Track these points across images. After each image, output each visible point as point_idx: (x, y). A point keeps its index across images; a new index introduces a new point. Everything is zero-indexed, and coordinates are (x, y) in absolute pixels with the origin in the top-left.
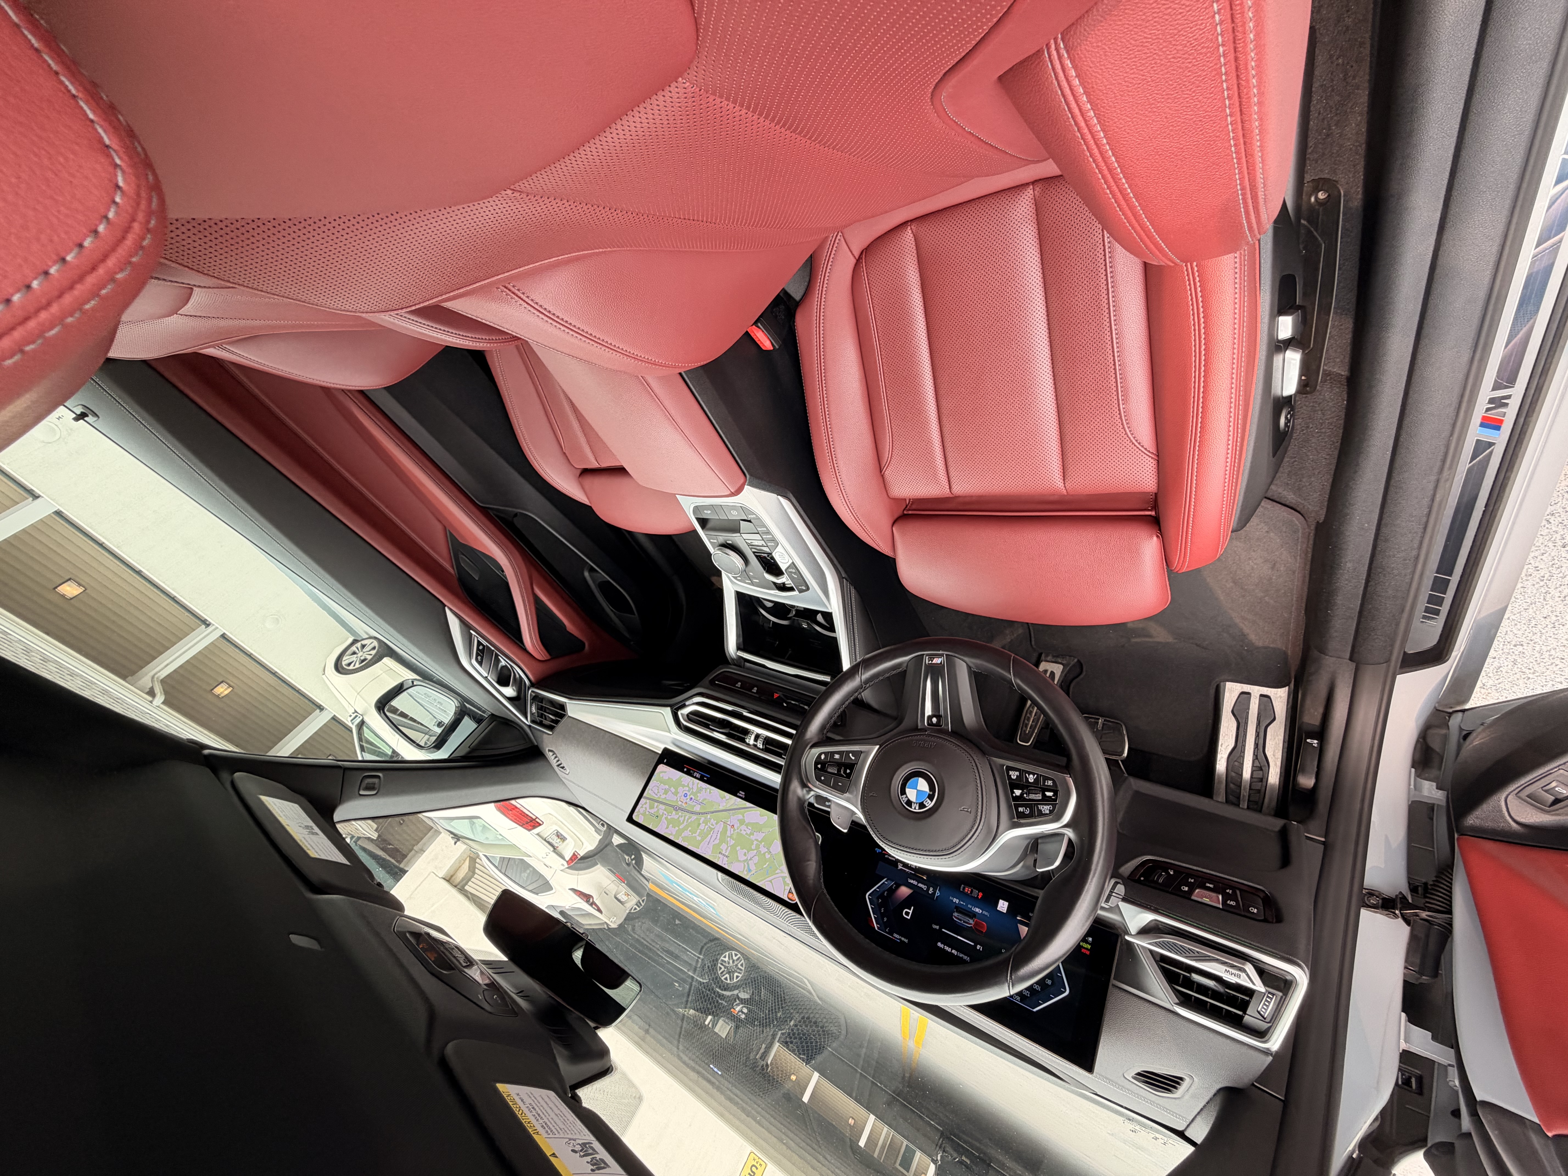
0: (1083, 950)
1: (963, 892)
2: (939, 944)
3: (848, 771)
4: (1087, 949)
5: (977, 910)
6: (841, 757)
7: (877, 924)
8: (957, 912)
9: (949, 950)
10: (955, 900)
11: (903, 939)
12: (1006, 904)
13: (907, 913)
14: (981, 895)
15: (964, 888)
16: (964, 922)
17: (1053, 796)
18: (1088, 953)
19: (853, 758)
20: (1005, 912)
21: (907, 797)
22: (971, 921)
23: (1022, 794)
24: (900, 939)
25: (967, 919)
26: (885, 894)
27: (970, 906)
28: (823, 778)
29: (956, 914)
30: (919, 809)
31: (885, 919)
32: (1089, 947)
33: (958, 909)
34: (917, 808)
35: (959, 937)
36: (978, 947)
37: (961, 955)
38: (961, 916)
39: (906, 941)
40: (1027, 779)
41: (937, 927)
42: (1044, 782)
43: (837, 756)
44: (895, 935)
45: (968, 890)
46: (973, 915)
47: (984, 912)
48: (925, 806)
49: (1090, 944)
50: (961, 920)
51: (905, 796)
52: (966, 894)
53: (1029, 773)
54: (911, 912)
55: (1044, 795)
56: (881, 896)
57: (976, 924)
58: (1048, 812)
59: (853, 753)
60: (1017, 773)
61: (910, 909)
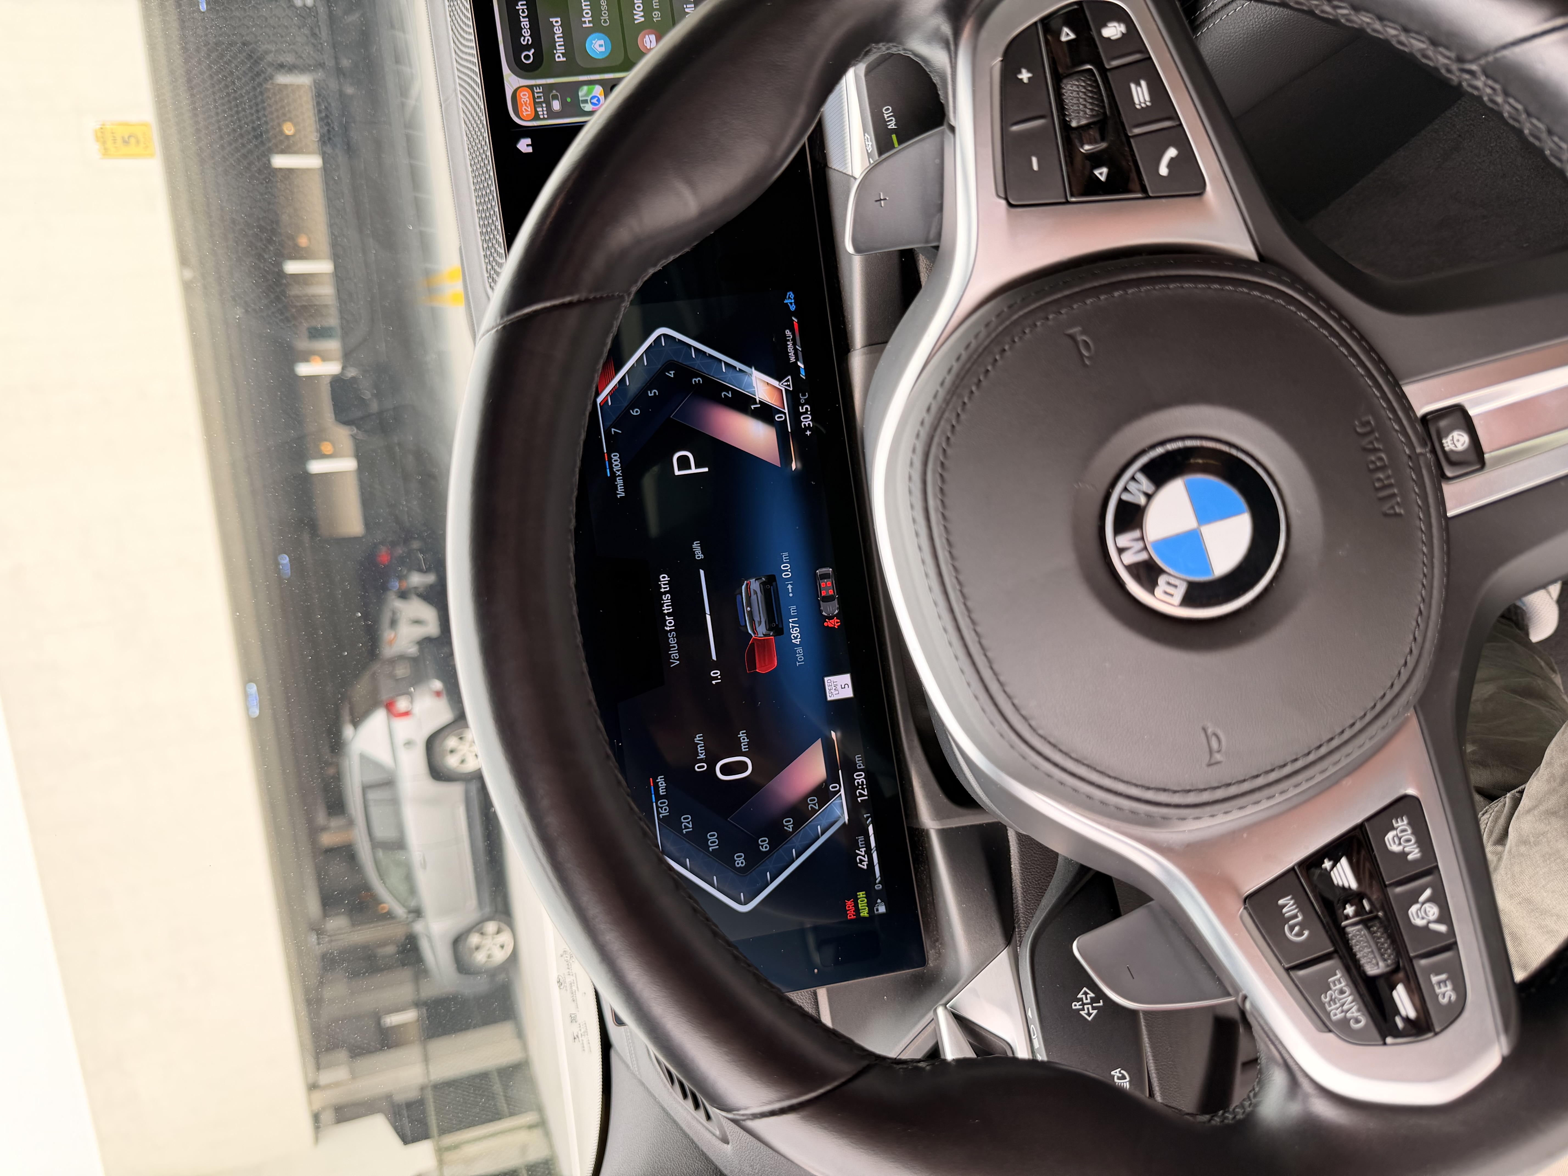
0: (849, 904)
1: (815, 580)
2: (664, 579)
3: (1102, 173)
4: (857, 910)
5: (795, 632)
6: (1146, 116)
7: (612, 394)
8: (763, 584)
9: (667, 609)
10: (786, 566)
11: (620, 482)
12: (848, 693)
13: (684, 463)
14: (835, 623)
15: (825, 576)
16: (751, 614)
17: (1407, 1020)
18: (851, 915)
19: (1163, 171)
20: (829, 699)
21: (1149, 497)
22: (762, 630)
23: (1348, 896)
24: (613, 473)
25: (760, 616)
26: (696, 380)
27: (793, 609)
28: (1025, 76)
29: (755, 585)
30: (1130, 568)
31: (636, 412)
32: (865, 913)
33: (771, 585)
34: (1130, 558)
35: (708, 618)
36: (716, 673)
37: (673, 642)
38: (758, 600)
39: (621, 493)
40: (1413, 898)
41: (699, 555)
42: (1437, 970)
43: (1141, 94)
44: (616, 457)
45: (828, 587)
46: (777, 627)
47: (799, 650)
48: (1150, 585)
49: (871, 911)
50: (749, 604)
51: (1145, 484)
52: (815, 589)
53: (1440, 899)
54: (694, 470)
55: (1389, 980)
56: (685, 373)
57: (764, 644)
58: (1337, 1015)
59: (1187, 158)
60: (1414, 853)
61: (697, 467)
